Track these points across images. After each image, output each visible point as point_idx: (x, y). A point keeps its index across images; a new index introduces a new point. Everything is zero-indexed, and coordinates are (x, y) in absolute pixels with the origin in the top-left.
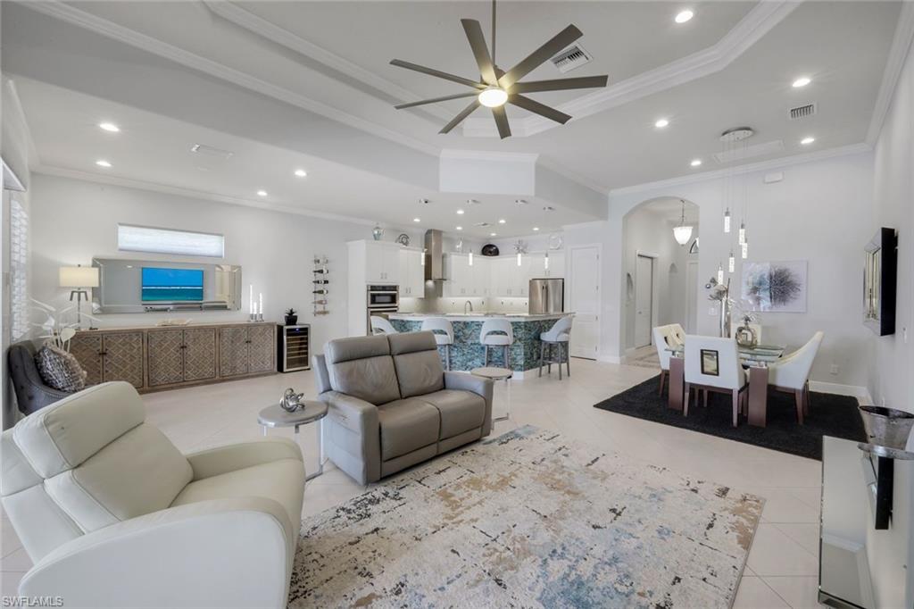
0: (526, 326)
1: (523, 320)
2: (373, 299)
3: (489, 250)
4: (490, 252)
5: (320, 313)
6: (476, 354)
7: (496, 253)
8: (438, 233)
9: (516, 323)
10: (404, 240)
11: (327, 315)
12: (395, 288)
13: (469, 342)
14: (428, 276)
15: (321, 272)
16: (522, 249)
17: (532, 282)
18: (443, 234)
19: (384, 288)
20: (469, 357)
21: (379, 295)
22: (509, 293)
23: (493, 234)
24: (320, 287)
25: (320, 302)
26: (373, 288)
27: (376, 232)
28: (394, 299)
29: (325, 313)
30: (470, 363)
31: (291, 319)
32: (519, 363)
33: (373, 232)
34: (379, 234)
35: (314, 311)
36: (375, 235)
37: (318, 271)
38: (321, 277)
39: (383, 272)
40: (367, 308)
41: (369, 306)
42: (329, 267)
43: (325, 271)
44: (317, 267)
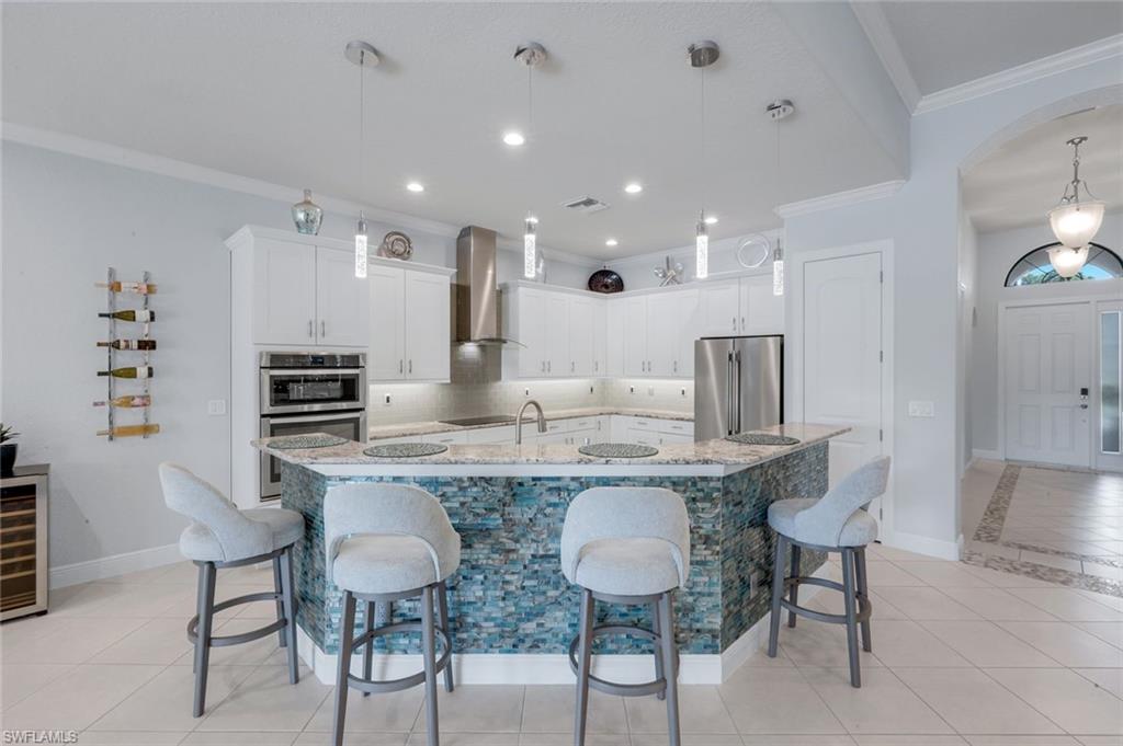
0: (727, 492)
1: (717, 471)
2: (280, 389)
3: (604, 281)
4: (606, 286)
5: (129, 431)
6: (552, 593)
7: (619, 286)
8: (488, 236)
9: (694, 481)
10: (400, 248)
11: (153, 437)
12: (353, 361)
13: (526, 550)
14: (461, 333)
15: (129, 316)
16: (673, 274)
17: (699, 345)
18: (498, 241)
19: (318, 361)
20: (526, 604)
21: (296, 380)
22: (647, 369)
23: (612, 243)
24: (124, 359)
25: (128, 402)
26: (277, 361)
27: (301, 216)
28: (350, 389)
29: (147, 430)
30: (530, 627)
32: (704, 624)
33: (294, 214)
34: (309, 221)
35: (106, 427)
36: (298, 225)
37: (114, 316)
38: (128, 332)
39: (313, 319)
40: (263, 416)
41: (268, 409)
42: (156, 302)
43: (142, 315)
44: (111, 303)
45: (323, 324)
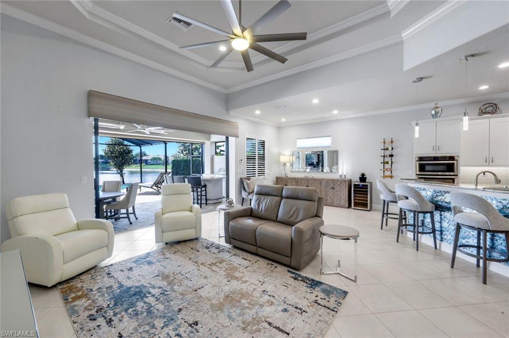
2: (422, 168)
5: (388, 177)
10: (489, 109)
11: (393, 178)
12: (452, 158)
15: (387, 149)
19: (436, 158)
24: (386, 159)
25: (387, 170)
26: (421, 159)
27: (433, 112)
28: (450, 168)
29: (391, 177)
31: (363, 178)
33: (431, 112)
34: (437, 113)
35: (383, 175)
36: (432, 116)
37: (384, 149)
38: (388, 153)
39: (435, 145)
40: (417, 175)
41: (418, 173)
42: (394, 145)
43: (390, 148)
44: (384, 146)
45: (439, 147)
